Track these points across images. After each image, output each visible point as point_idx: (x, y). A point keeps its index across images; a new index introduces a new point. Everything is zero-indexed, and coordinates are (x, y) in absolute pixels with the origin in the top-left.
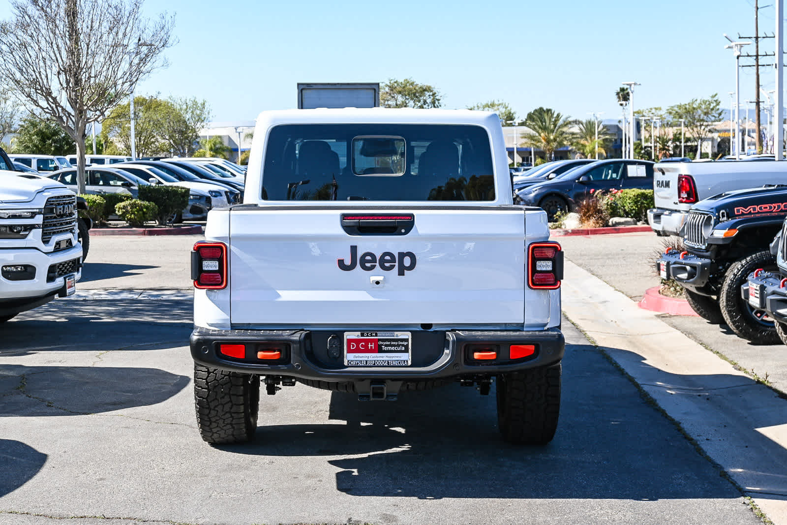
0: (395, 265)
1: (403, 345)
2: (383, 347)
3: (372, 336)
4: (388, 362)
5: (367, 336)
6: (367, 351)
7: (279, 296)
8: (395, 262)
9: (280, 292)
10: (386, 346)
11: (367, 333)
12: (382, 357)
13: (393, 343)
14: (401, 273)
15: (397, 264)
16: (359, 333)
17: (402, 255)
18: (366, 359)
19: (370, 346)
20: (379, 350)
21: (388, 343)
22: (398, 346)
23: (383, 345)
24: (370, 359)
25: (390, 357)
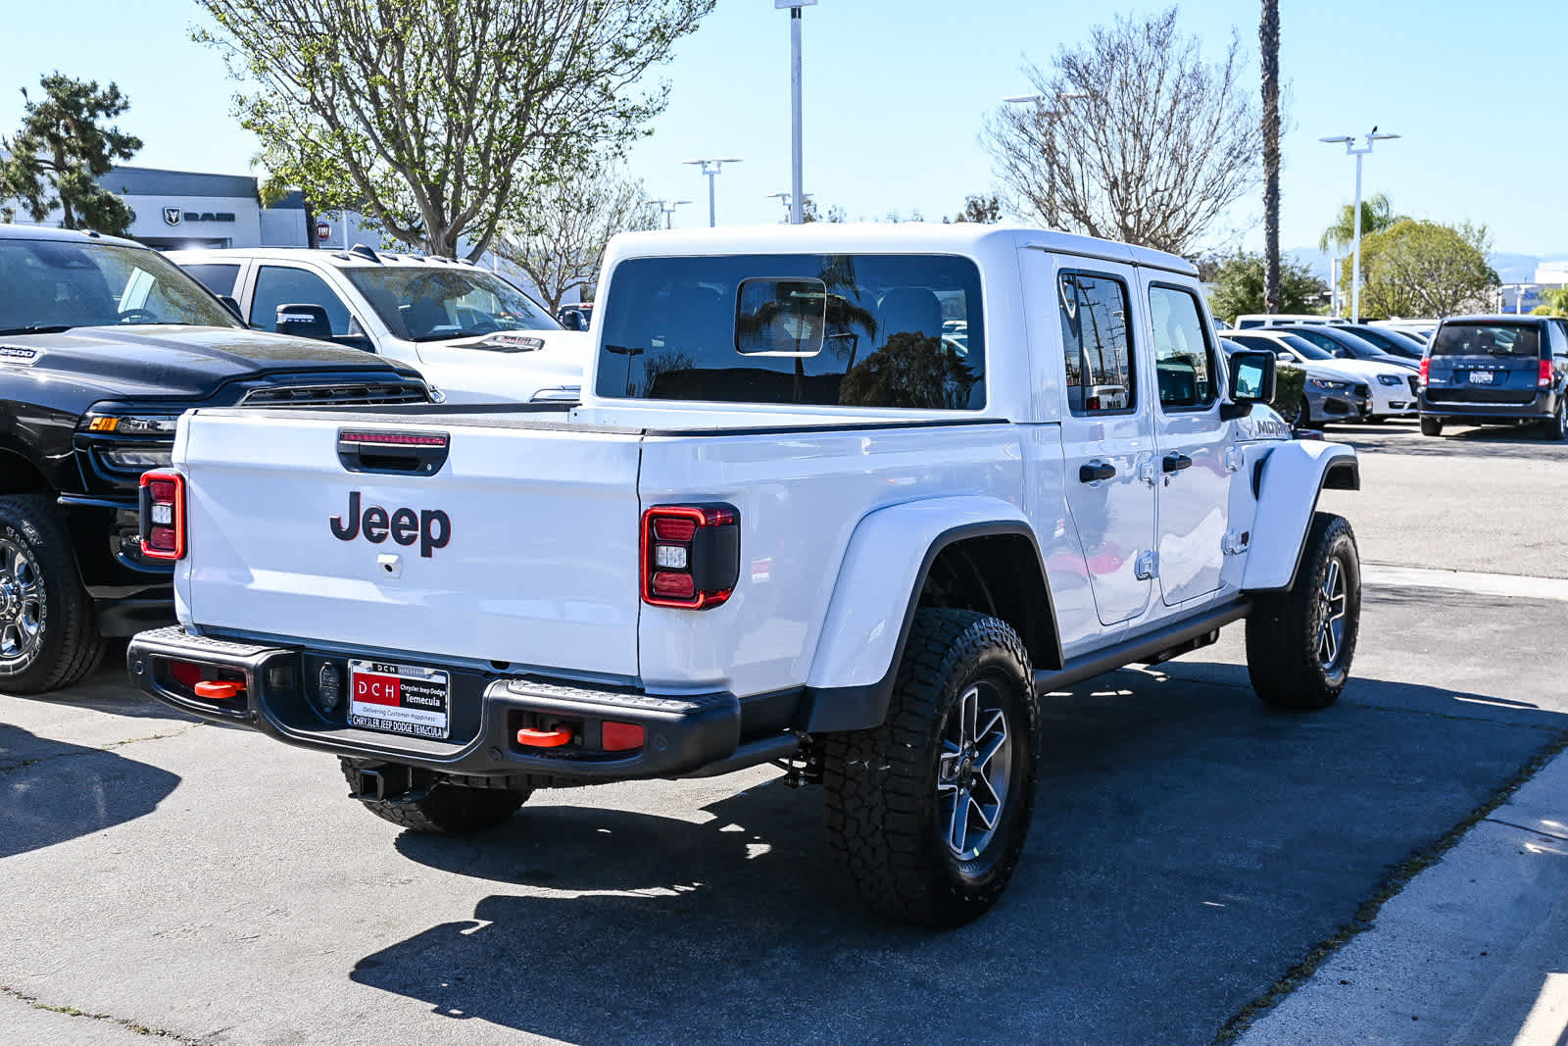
0: (416, 536)
1: (437, 697)
2: (408, 695)
3: (389, 672)
4: (413, 727)
5: (383, 671)
6: (383, 700)
7: (251, 579)
8: (417, 530)
9: (255, 573)
10: (413, 694)
11: (383, 666)
12: (406, 716)
13: (422, 690)
14: (426, 553)
15: (419, 533)
16: (370, 664)
17: (428, 516)
18: (381, 716)
19: (387, 690)
20: (401, 701)
21: (416, 689)
22: (431, 696)
23: (406, 692)
24: (387, 717)
25: (418, 718)
